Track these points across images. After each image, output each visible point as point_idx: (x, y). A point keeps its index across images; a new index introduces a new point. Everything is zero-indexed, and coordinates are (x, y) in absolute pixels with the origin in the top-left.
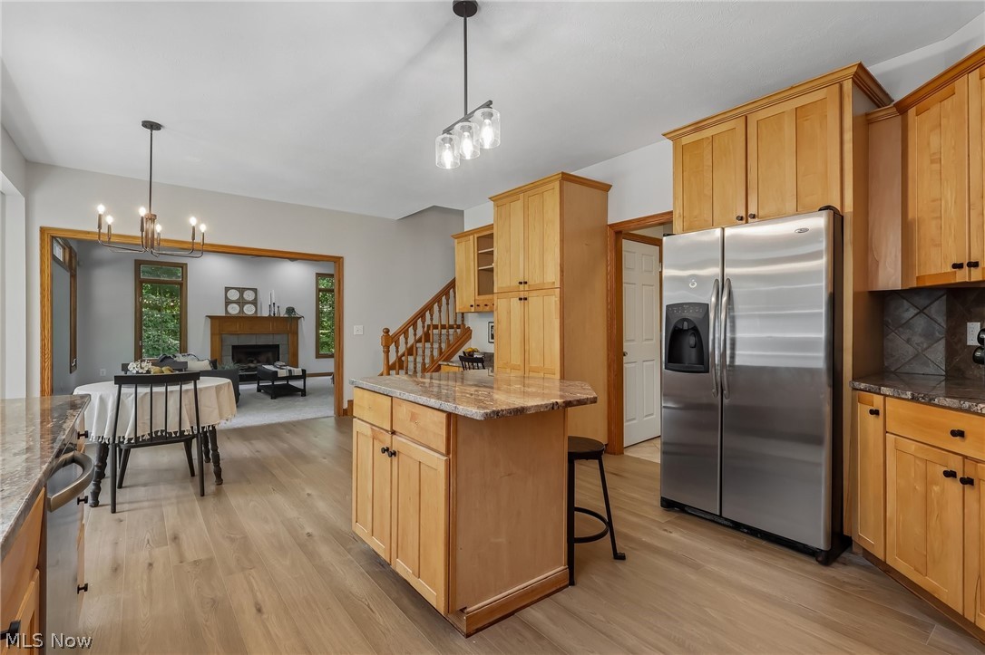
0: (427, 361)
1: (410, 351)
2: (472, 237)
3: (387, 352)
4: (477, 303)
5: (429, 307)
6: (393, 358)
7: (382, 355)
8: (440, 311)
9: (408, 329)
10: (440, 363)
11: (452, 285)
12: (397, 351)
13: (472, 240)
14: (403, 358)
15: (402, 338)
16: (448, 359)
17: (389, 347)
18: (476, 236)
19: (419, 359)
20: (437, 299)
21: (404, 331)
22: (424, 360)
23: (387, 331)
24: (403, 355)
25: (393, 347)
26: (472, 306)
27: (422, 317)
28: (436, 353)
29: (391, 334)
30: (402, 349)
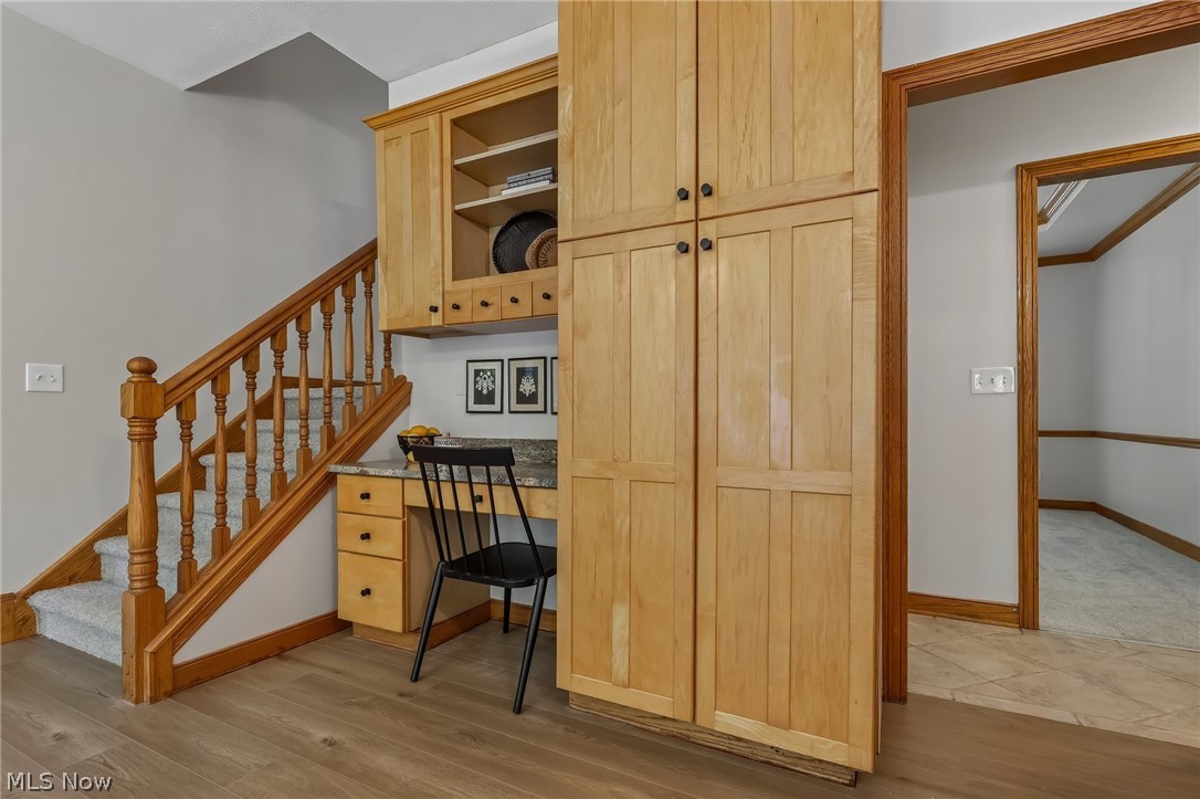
0: (290, 463)
1: (234, 438)
2: (432, 120)
3: (146, 438)
4: (451, 300)
5: (295, 309)
6: (168, 457)
7: (127, 451)
8: (328, 327)
9: (226, 368)
10: (333, 468)
11: (366, 259)
12: (186, 437)
13: (437, 131)
14: (208, 460)
15: (204, 396)
16: (351, 457)
17: (152, 423)
18: (448, 117)
19: (265, 461)
20: (320, 291)
21: (214, 371)
22: (279, 461)
23: (146, 368)
24: (209, 448)
25: (168, 424)
26: (434, 309)
27: (273, 336)
28: (316, 443)
29: (161, 377)
30: (206, 427)
